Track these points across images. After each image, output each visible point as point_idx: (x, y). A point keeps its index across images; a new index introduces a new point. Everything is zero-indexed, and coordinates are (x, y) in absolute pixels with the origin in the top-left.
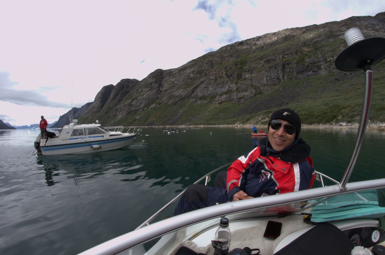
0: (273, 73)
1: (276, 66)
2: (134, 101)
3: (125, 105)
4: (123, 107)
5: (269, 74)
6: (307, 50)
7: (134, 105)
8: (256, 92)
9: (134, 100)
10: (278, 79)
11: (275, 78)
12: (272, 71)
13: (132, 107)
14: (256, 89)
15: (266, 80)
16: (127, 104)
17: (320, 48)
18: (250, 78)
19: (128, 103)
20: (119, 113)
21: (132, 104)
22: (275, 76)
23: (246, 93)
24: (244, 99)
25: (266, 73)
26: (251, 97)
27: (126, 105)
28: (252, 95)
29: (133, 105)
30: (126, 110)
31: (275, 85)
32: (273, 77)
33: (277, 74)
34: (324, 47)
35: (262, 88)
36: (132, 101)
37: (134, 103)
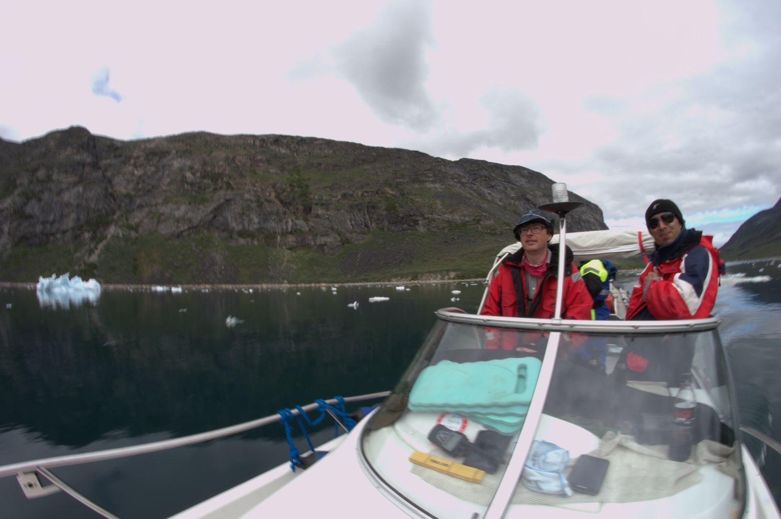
0: (358, 216)
1: (359, 207)
5: (353, 217)
6: (391, 192)
8: (342, 240)
10: (366, 226)
11: (362, 224)
12: (355, 214)
14: (339, 235)
15: (352, 225)
17: (408, 195)
18: (327, 216)
22: (361, 220)
23: (329, 240)
24: (328, 247)
25: (347, 214)
26: (338, 246)
28: (338, 243)
31: (365, 233)
32: (360, 222)
33: (365, 219)
34: (413, 195)
35: (348, 235)
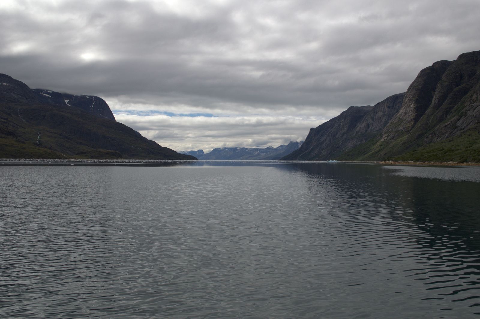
2: (461, 119)
3: (447, 126)
4: (443, 129)
7: (459, 127)
9: (461, 117)
13: (455, 131)
16: (449, 124)
19: (451, 122)
20: (437, 139)
21: (456, 125)
27: (449, 126)
29: (457, 127)
30: (447, 135)
36: (459, 119)
37: (459, 124)
